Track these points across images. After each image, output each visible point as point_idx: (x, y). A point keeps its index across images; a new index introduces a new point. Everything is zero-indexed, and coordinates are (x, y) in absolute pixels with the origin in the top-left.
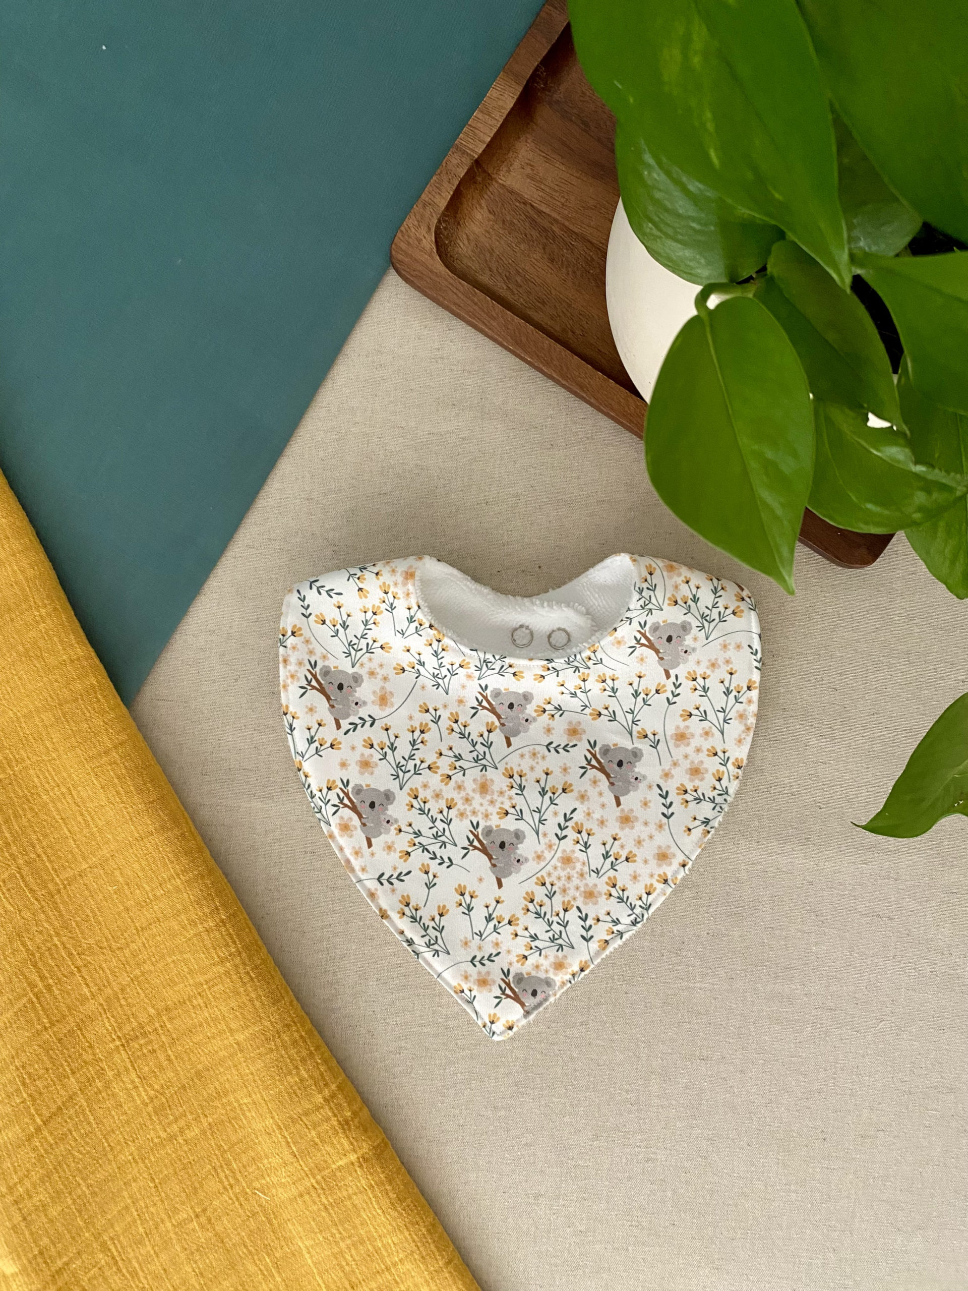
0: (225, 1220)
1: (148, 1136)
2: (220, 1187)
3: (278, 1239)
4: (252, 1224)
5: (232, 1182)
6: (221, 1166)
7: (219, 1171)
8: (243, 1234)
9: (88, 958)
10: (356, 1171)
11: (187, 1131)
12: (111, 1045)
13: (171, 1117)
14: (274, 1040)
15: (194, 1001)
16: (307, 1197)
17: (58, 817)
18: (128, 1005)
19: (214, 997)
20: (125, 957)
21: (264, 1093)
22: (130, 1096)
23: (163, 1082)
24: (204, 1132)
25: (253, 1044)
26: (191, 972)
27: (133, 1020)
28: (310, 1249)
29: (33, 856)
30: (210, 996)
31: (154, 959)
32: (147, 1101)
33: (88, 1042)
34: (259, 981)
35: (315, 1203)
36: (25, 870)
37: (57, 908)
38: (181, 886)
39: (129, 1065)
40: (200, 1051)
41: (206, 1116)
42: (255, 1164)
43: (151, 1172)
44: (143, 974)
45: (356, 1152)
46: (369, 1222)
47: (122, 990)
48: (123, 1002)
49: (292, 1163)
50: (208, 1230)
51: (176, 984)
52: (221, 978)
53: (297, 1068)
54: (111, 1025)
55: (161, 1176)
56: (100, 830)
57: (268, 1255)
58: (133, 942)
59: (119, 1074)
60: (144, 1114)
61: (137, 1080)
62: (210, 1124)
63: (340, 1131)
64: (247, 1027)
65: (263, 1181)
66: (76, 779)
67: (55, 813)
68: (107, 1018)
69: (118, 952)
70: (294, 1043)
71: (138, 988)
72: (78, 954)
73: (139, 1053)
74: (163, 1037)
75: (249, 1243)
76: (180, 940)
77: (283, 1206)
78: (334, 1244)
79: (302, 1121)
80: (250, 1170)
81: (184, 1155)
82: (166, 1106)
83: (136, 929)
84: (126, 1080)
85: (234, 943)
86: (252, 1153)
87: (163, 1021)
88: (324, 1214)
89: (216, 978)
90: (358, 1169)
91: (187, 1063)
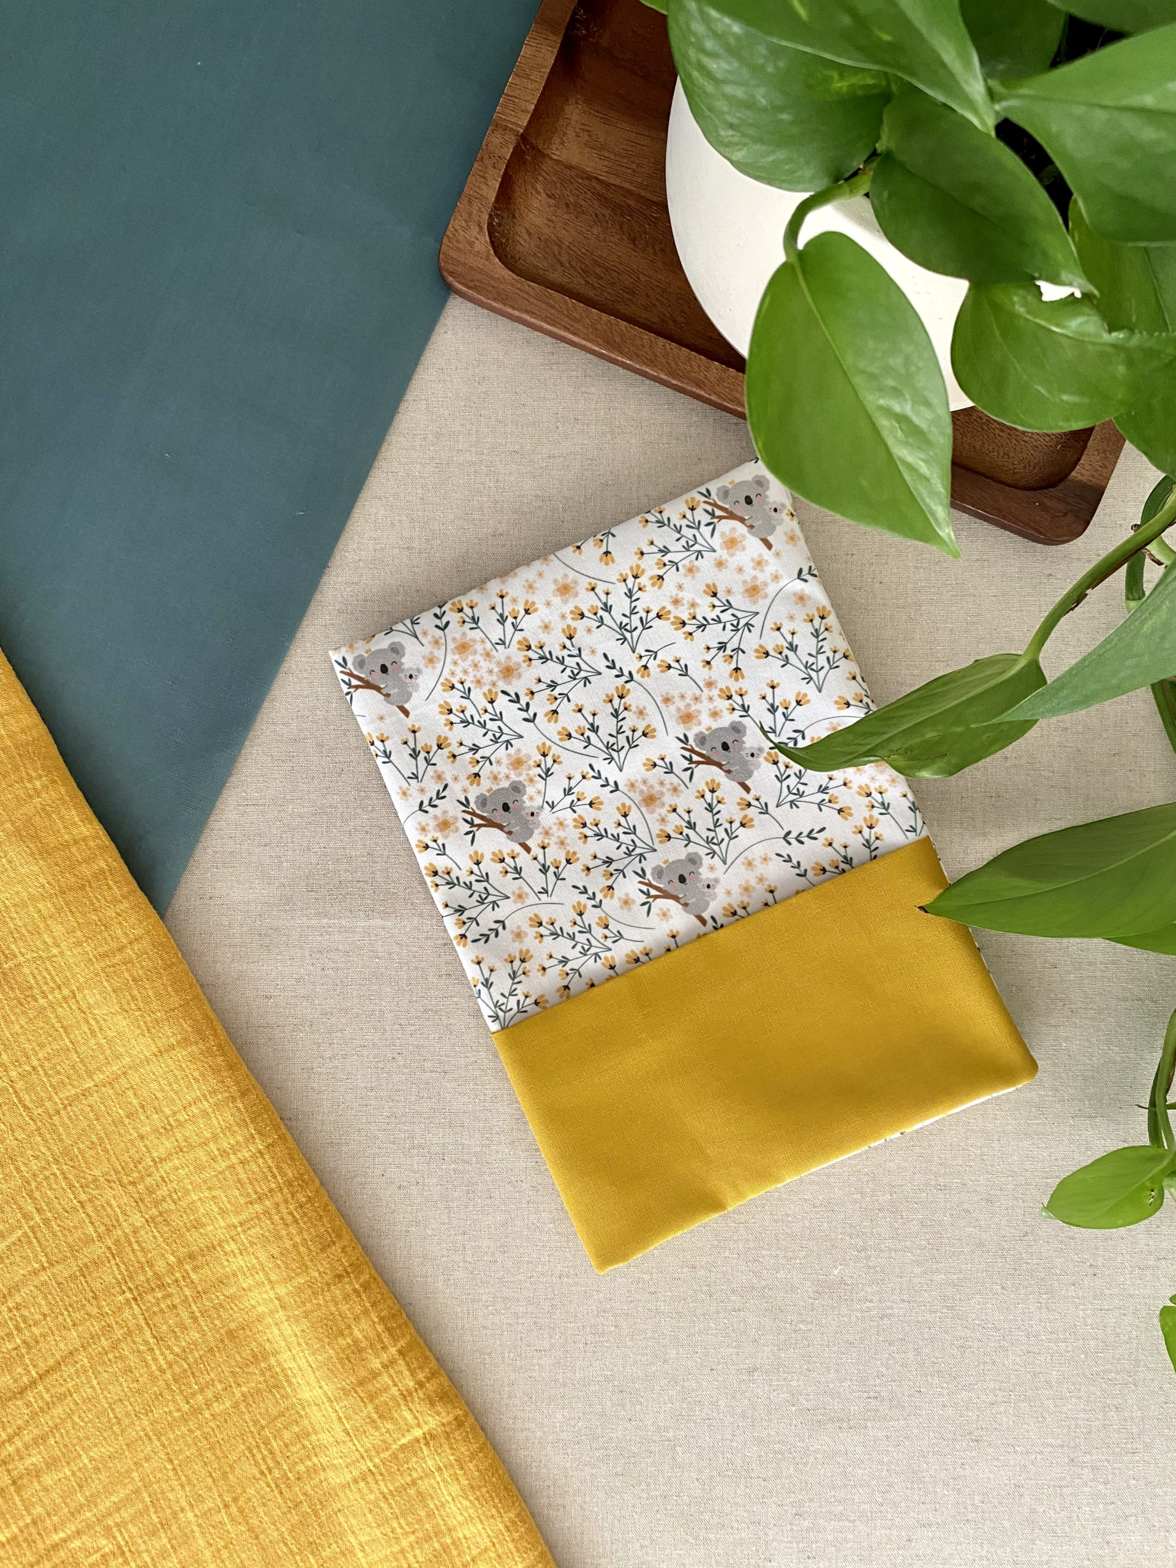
0: (261, 1511)
1: (166, 1409)
2: (255, 1471)
3: (325, 1535)
4: (295, 1518)
5: (271, 1464)
6: (258, 1447)
7: (255, 1451)
8: (284, 1530)
9: (94, 1192)
10: (421, 1450)
11: (215, 1405)
12: (121, 1298)
13: (196, 1387)
14: (323, 1294)
15: (226, 1247)
16: (362, 1484)
17: (58, 1025)
18: (143, 1250)
19: (250, 1242)
20: (138, 1193)
21: (310, 1359)
22: (145, 1361)
23: (184, 1344)
24: (236, 1405)
25: (298, 1299)
26: (222, 1211)
27: (147, 1269)
28: (366, 1547)
29: (28, 1068)
30: (245, 1241)
31: (175, 1197)
32: (165, 1366)
33: (93, 1292)
34: (305, 1223)
35: (372, 1491)
36: (20, 1085)
37: (55, 1130)
38: (210, 1110)
39: (142, 1323)
40: (232, 1305)
41: (239, 1385)
42: (300, 1442)
43: (169, 1450)
44: (161, 1214)
45: (421, 1428)
46: (436, 1512)
47: (135, 1232)
48: (136, 1246)
49: (344, 1442)
50: (240, 1523)
51: (203, 1225)
53: (349, 1327)
54: (121, 1273)
55: (181, 1457)
56: (110, 1042)
57: (312, 1553)
58: (149, 1175)
59: (130, 1333)
60: (161, 1383)
61: (152, 1341)
62: (243, 1395)
63: (402, 1402)
64: (291, 1278)
65: (310, 1463)
66: (82, 980)
67: (54, 1021)
68: (117, 1264)
69: (130, 1188)
70: (347, 1297)
71: (154, 1231)
72: (82, 1187)
73: (156, 1309)
74: (186, 1289)
75: (290, 1541)
76: (208, 1174)
77: (333, 1493)
78: (393, 1541)
79: (356, 1392)
80: (294, 1449)
81: (211, 1433)
82: (189, 1373)
83: (153, 1160)
84: (137, 1339)
85: (275, 1177)
86: (296, 1429)
87: (186, 1270)
88: (382, 1505)
89: (252, 1219)
90: (424, 1448)
91: (216, 1322)
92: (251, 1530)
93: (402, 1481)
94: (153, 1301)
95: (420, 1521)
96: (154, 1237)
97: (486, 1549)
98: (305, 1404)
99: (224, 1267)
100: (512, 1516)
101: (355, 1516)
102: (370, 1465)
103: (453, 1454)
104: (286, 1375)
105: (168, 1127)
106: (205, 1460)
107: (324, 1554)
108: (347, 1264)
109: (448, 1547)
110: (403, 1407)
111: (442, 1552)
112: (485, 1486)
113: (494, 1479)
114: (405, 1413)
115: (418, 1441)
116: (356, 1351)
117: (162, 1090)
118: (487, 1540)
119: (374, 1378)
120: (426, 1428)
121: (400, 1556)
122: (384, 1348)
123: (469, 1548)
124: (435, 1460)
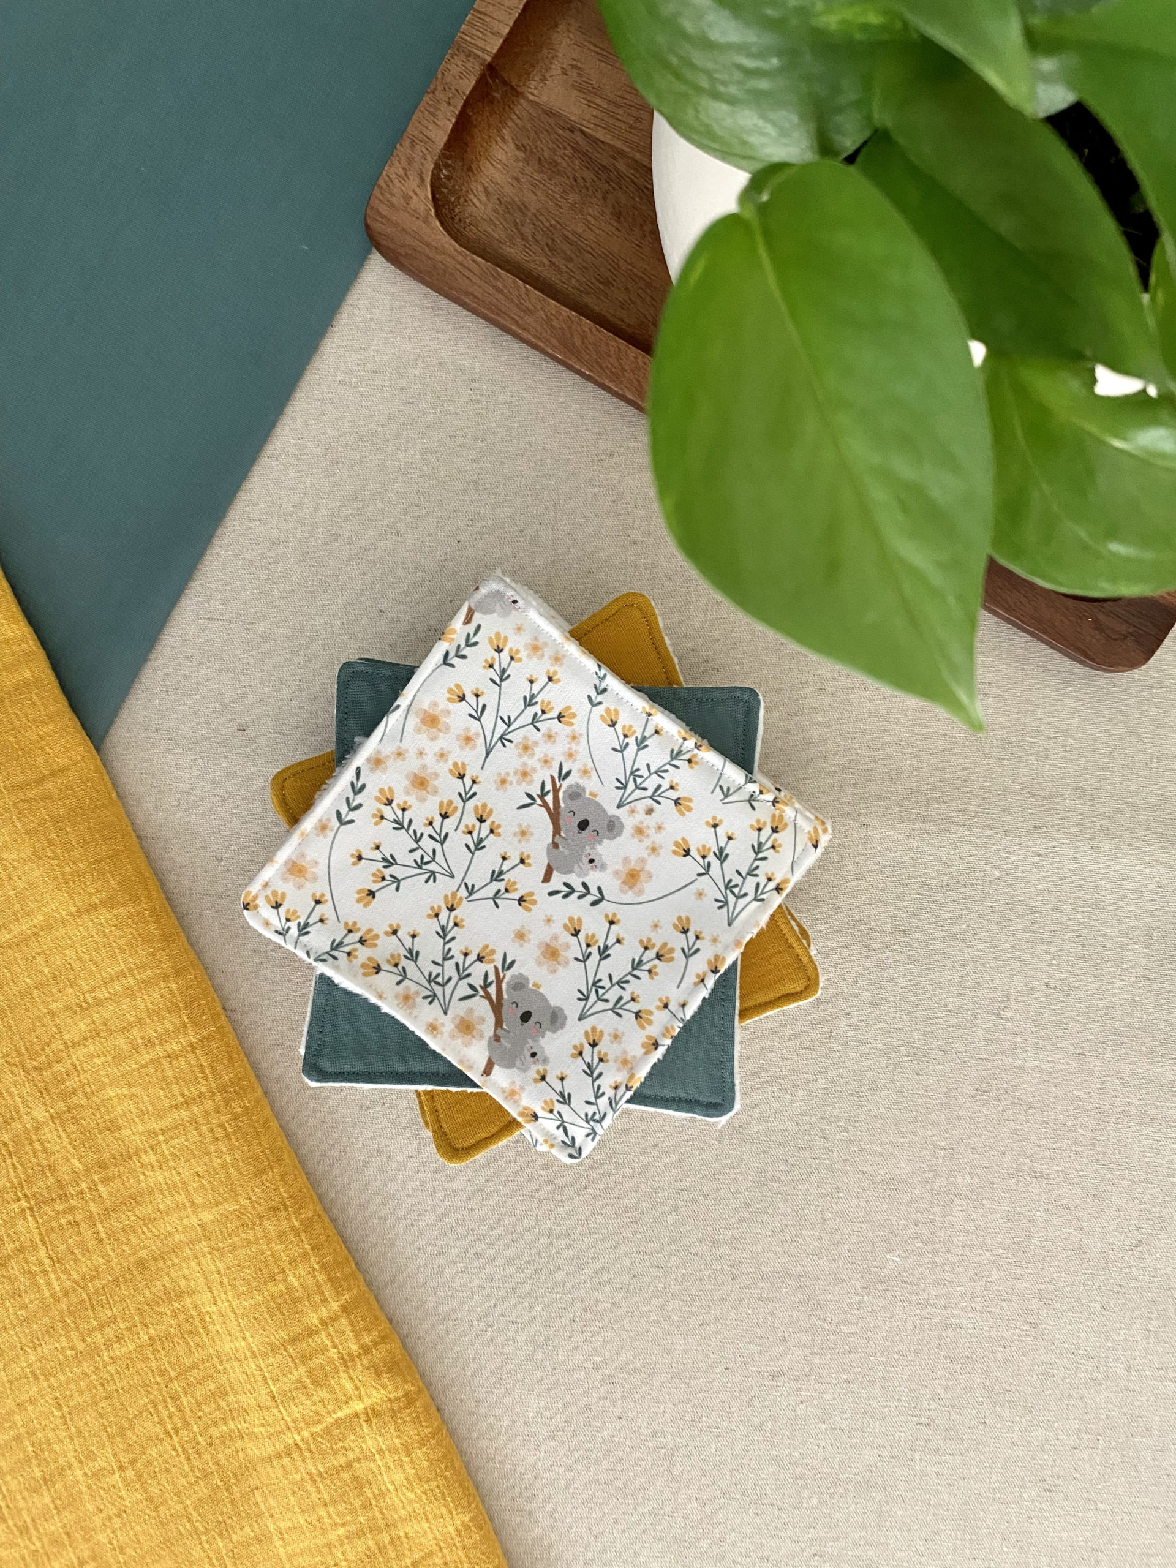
0: (163, 1478)
1: (57, 1345)
2: (158, 1429)
3: (238, 1514)
4: (203, 1490)
5: (178, 1424)
6: (164, 1401)
7: (160, 1407)
8: (189, 1502)
10: (361, 1426)
11: (116, 1345)
13: (95, 1323)
16: (286, 1461)
18: (45, 1150)
19: (172, 1155)
22: (35, 1284)
23: (85, 1270)
24: (140, 1349)
26: (142, 1114)
27: (48, 1174)
28: (286, 1536)
31: (88, 1090)
32: (60, 1294)
34: (237, 1140)
35: (297, 1470)
40: (145, 1229)
41: (147, 1326)
44: (69, 1110)
45: (363, 1402)
46: (374, 1503)
47: (37, 1129)
48: (37, 1146)
49: (269, 1407)
50: (136, 1490)
51: (119, 1128)
52: (185, 1128)
53: (283, 1271)
54: (18, 1178)
55: (71, 1403)
57: (221, 1535)
58: (58, 1062)
59: (22, 1250)
60: (54, 1313)
61: (47, 1262)
62: (150, 1338)
63: (343, 1368)
64: (217, 1203)
65: (225, 1428)
68: (14, 1165)
69: (34, 1074)
71: (60, 1129)
73: (54, 1224)
74: (91, 1204)
75: (195, 1516)
76: (126, 1067)
77: (249, 1467)
78: (319, 1531)
79: (286, 1350)
80: (207, 1409)
81: (109, 1379)
82: (88, 1303)
83: (65, 1044)
84: (32, 1259)
85: (206, 1078)
86: (212, 1386)
87: (93, 1181)
88: (309, 1487)
89: (176, 1127)
90: (364, 1424)
91: (125, 1248)
92: (149, 1499)
93: (335, 1463)
94: (51, 1213)
95: (354, 1512)
96: (59, 1137)
97: (431, 1554)
98: (224, 1358)
99: (139, 1182)
100: (466, 1519)
101: (275, 1497)
102: (298, 1438)
103: (398, 1437)
104: (202, 1320)
105: (84, 1005)
106: (100, 1410)
107: (234, 1537)
108: (286, 1195)
109: (385, 1546)
110: (342, 1374)
111: (377, 1552)
112: (435, 1479)
113: (448, 1474)
114: (344, 1381)
115: (357, 1415)
116: (289, 1301)
117: (79, 959)
118: (433, 1542)
119: (309, 1336)
120: (368, 1402)
121: (325, 1551)
122: (325, 1301)
123: (410, 1550)
124: (377, 1440)
